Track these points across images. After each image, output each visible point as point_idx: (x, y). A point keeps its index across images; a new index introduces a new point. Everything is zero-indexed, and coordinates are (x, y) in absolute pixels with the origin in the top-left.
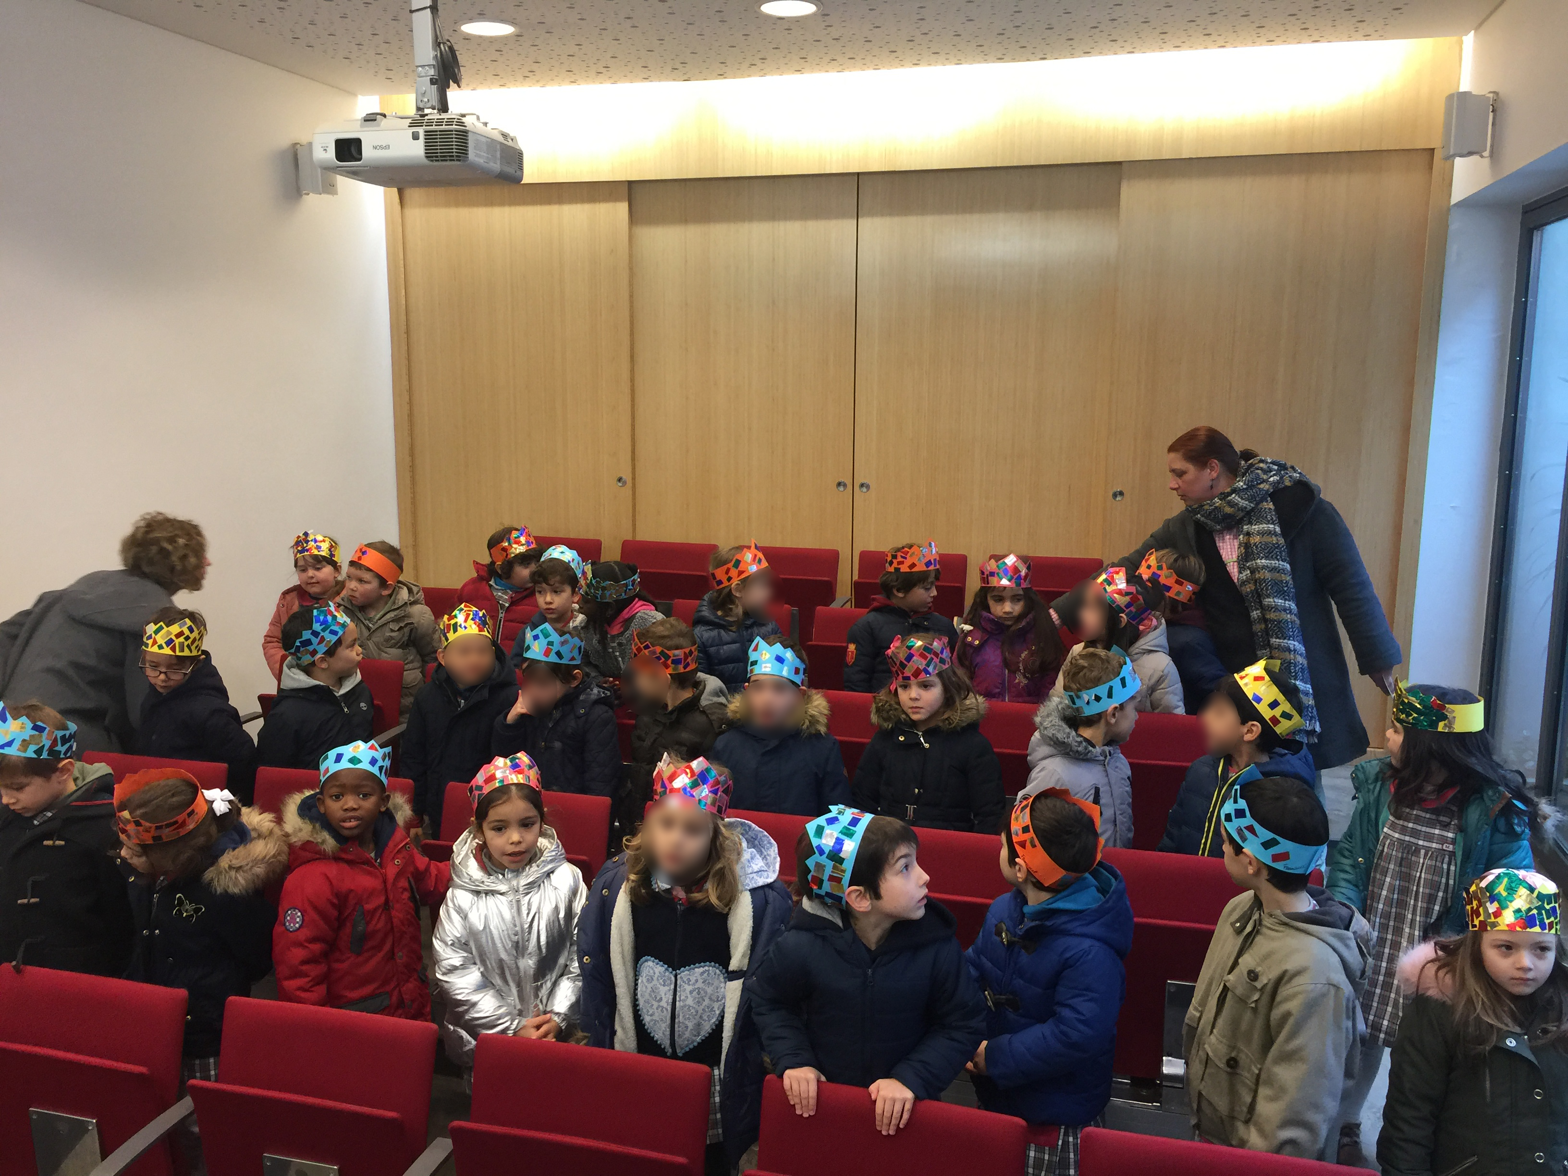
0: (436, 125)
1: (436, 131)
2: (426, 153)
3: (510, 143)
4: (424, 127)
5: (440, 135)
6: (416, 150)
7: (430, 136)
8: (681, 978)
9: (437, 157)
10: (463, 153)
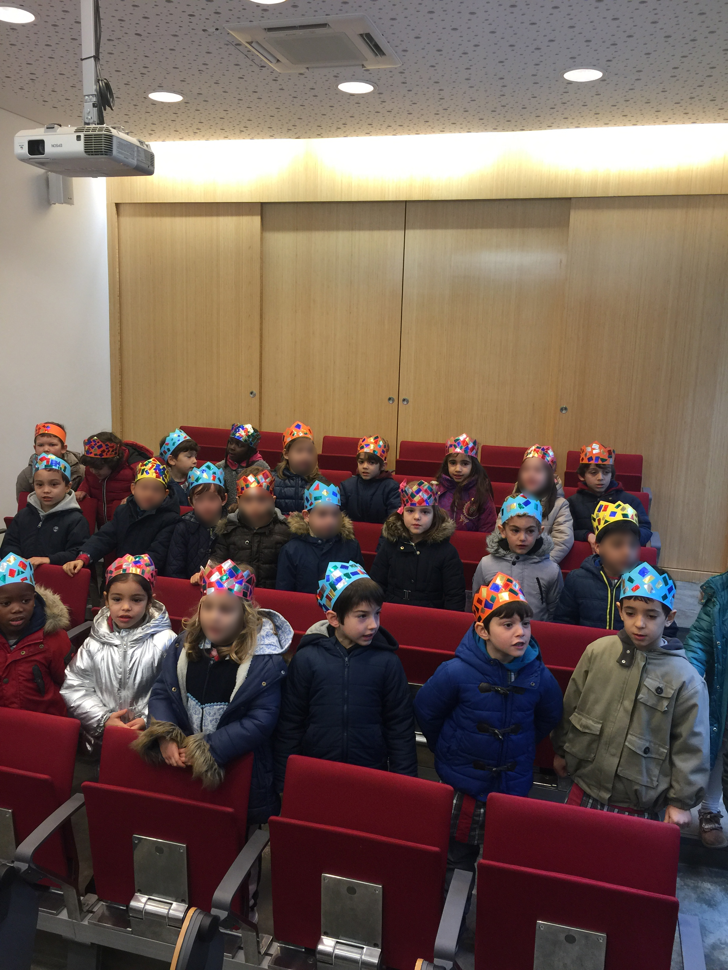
0: (92, 131)
1: (92, 135)
2: (85, 149)
3: (145, 147)
4: (84, 132)
5: (94, 137)
6: (79, 147)
7: (88, 138)
8: (205, 710)
9: (92, 152)
10: (109, 150)
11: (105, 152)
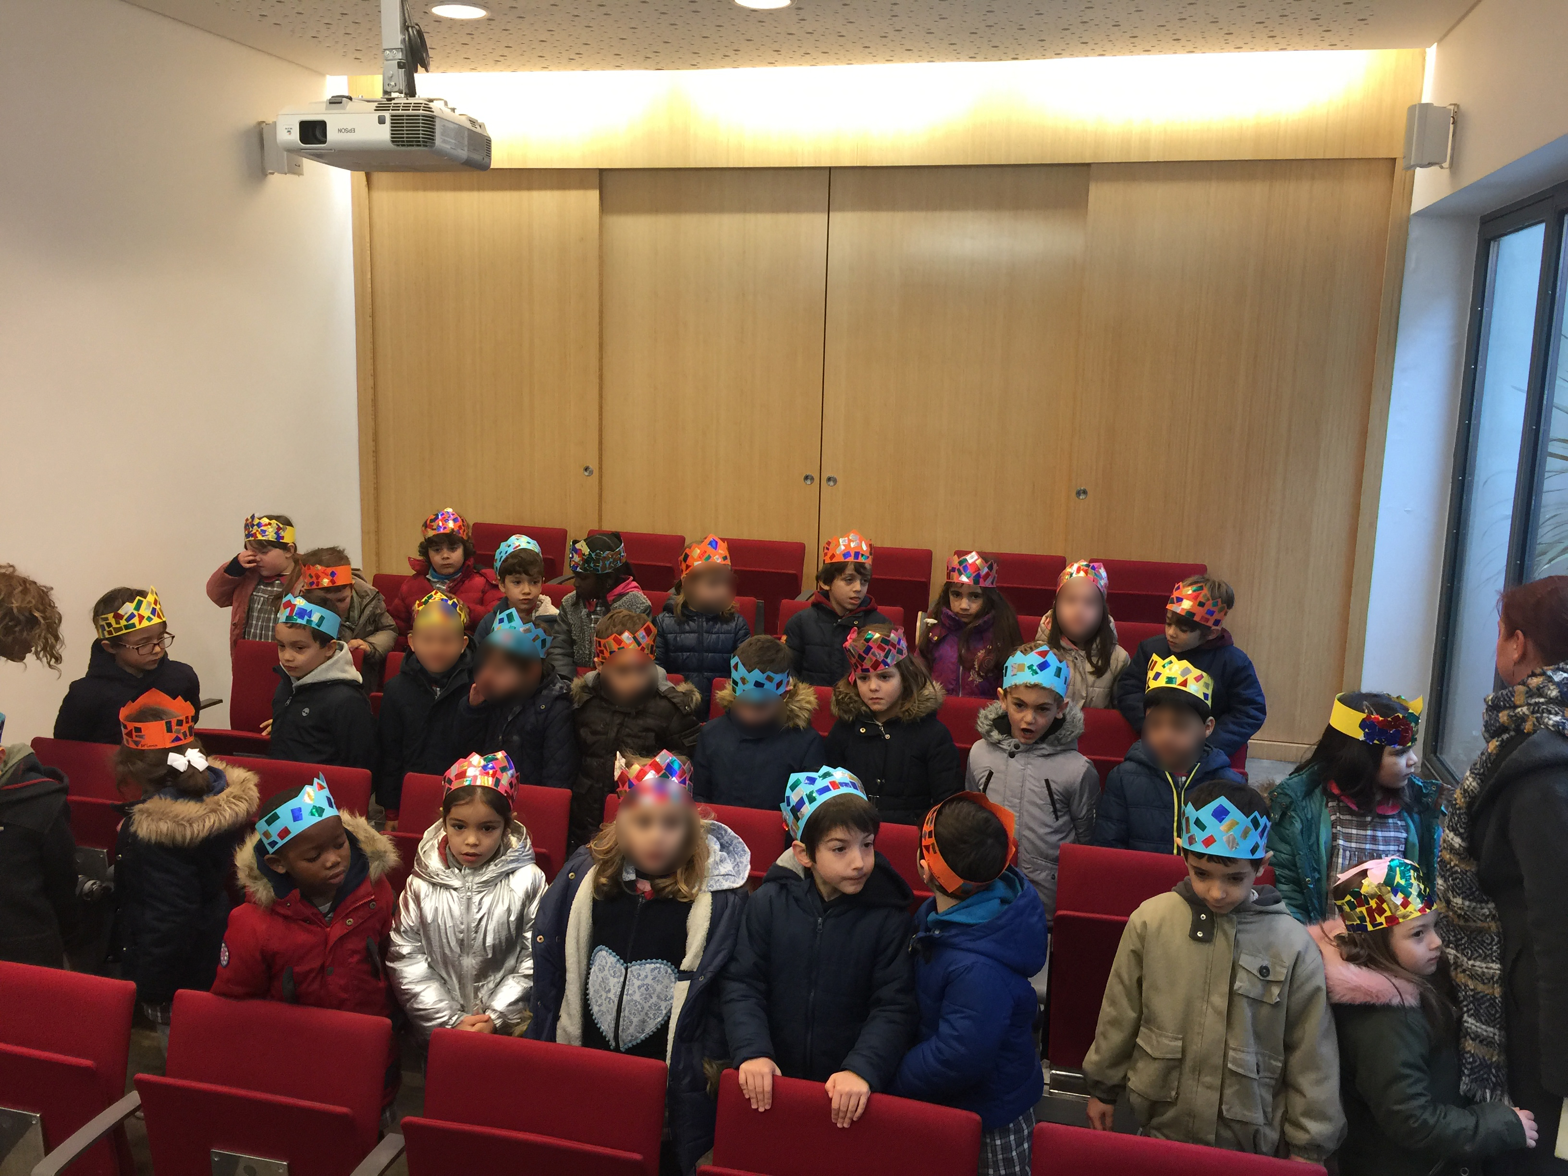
0: (402, 110)
1: (403, 116)
2: (392, 138)
3: (478, 130)
4: (391, 111)
5: (407, 120)
6: (382, 134)
7: (396, 121)
8: (631, 971)
9: (404, 141)
10: (429, 139)
11: (423, 142)
